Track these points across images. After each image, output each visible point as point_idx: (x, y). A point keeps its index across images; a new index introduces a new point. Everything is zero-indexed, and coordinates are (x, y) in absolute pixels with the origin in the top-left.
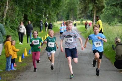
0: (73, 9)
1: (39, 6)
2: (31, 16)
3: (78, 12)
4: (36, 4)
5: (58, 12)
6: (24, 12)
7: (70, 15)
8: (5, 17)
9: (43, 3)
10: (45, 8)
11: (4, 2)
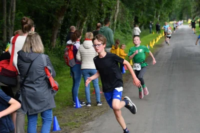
0: (186, 7)
1: (150, 7)
2: (142, 17)
3: (192, 10)
4: (147, 5)
5: (171, 11)
6: (135, 15)
7: (184, 14)
8: (116, 20)
9: (154, 4)
10: (156, 9)
11: (115, 5)
